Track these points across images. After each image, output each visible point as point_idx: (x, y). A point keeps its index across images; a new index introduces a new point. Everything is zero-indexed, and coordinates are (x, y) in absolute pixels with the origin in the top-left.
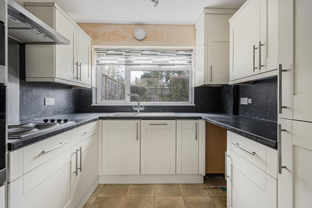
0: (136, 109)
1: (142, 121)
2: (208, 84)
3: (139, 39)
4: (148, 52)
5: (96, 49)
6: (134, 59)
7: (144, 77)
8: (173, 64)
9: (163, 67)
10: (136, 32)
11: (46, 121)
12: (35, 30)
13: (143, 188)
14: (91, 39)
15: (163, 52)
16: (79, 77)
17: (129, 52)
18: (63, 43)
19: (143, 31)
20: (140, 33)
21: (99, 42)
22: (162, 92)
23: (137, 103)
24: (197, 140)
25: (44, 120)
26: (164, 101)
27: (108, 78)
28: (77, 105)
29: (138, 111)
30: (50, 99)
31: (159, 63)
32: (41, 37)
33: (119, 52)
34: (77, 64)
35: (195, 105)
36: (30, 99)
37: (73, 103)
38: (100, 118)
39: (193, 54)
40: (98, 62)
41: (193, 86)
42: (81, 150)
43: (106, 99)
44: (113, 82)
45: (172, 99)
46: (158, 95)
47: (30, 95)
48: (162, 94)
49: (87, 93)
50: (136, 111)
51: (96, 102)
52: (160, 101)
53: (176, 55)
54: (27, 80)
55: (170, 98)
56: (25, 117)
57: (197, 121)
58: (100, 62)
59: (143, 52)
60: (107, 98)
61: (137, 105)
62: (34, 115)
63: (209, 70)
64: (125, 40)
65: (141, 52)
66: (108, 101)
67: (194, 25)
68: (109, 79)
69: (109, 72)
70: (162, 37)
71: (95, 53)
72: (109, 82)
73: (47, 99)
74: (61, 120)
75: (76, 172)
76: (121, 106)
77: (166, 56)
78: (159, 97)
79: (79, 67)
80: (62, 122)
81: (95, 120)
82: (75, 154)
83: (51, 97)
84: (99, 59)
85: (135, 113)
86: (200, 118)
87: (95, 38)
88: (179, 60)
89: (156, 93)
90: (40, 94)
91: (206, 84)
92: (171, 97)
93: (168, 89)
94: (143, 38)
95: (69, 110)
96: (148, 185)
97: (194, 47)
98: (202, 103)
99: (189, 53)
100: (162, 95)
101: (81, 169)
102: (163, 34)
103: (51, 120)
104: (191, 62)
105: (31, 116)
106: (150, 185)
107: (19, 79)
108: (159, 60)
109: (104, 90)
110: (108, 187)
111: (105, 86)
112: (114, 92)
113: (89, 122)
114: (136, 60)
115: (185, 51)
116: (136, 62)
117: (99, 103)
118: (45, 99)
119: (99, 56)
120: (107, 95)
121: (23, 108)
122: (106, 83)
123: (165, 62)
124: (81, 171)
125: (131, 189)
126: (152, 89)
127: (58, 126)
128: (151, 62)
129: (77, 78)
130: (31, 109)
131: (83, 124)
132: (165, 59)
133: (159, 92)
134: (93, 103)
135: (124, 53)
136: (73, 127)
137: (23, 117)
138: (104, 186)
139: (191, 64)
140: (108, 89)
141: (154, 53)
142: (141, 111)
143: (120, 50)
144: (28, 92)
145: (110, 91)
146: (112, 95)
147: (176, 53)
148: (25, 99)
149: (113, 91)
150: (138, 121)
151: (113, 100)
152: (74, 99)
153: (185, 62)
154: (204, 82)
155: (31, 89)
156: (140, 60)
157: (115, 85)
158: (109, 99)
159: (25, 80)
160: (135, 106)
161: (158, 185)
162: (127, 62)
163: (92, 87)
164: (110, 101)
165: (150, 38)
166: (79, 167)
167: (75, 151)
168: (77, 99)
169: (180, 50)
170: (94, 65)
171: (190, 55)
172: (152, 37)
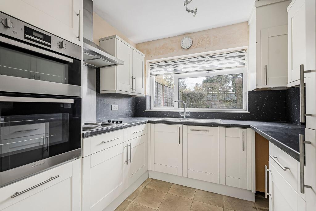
0: (182, 115)
1: (183, 126)
2: (262, 87)
3: (186, 48)
4: (196, 59)
5: (150, 63)
6: (182, 68)
7: (206, 82)
8: (222, 68)
9: (211, 72)
10: (182, 42)
11: (109, 121)
12: (102, 59)
13: (185, 190)
14: (144, 55)
15: (212, 57)
16: (134, 88)
17: (177, 61)
18: (119, 64)
19: (190, 39)
20: (186, 43)
21: (151, 57)
22: (226, 98)
23: (183, 109)
24: (244, 150)
25: (108, 121)
26: (227, 107)
27: (164, 86)
28: (135, 110)
29: (184, 117)
30: (116, 106)
31: (206, 69)
32: (106, 63)
33: (168, 63)
34: (132, 78)
35: (249, 112)
36: (102, 105)
37: (132, 108)
38: (149, 122)
39: (247, 54)
40: (151, 74)
41: (248, 90)
42: (131, 145)
43: (162, 105)
44: (170, 89)
45: (237, 105)
46: (220, 101)
47: (102, 103)
48: (225, 99)
49: (142, 101)
50: (183, 117)
51: (150, 108)
52: (223, 107)
53: (226, 58)
54: (101, 92)
55: (235, 104)
56: (100, 119)
57: (245, 130)
58: (153, 73)
59: (191, 60)
60: (164, 105)
61: (183, 111)
62: (104, 117)
63: (263, 71)
64: (173, 51)
65: (188, 60)
66: (164, 107)
67: (248, 21)
68: (166, 87)
69: (172, 80)
70: (209, 42)
71: (148, 66)
72: (165, 90)
73: (113, 106)
74: (118, 121)
75: (127, 162)
76: (169, 112)
77: (214, 61)
78: (222, 103)
79: (134, 80)
80: (119, 123)
81: (144, 123)
82: (126, 148)
83: (116, 104)
84: (152, 71)
85: (181, 119)
86: (249, 126)
87: (149, 54)
88: (229, 63)
89: (218, 99)
90: (109, 102)
91: (260, 87)
92: (236, 102)
93: (232, 93)
94: (189, 47)
95: (129, 114)
96: (189, 188)
97: (248, 46)
98: (259, 109)
99: (242, 53)
100: (225, 101)
101: (130, 160)
102: (210, 39)
103: (116, 122)
104: (244, 64)
105: (103, 118)
106: (191, 189)
107: (96, 92)
108: (207, 65)
109: (161, 97)
110: (155, 182)
111: (162, 94)
112: (171, 99)
113: (138, 124)
114: (184, 68)
115: (237, 52)
116: (183, 70)
117: (153, 109)
118: (112, 106)
119: (152, 68)
120: (163, 102)
121: (99, 112)
122: (163, 91)
123: (214, 67)
124: (131, 162)
125: (174, 188)
126: (214, 95)
127: (115, 125)
128: (198, 69)
129: (133, 89)
130: (103, 113)
131: (133, 125)
132: (214, 64)
133: (221, 98)
134: (147, 109)
135: (173, 63)
136: (124, 127)
137: (98, 119)
138: (152, 180)
139: (245, 66)
140: (164, 96)
141: (201, 59)
142: (187, 117)
143: (169, 61)
144: (101, 101)
145: (166, 98)
146: (169, 102)
147: (226, 56)
148: (99, 106)
149: (169, 98)
150: (180, 126)
151: (169, 106)
152: (133, 106)
153: (238, 65)
154: (257, 85)
155: (103, 99)
156: (187, 68)
157: (171, 92)
158: (165, 106)
159: (99, 93)
160: (182, 112)
161: (200, 191)
162: (176, 71)
163: (146, 96)
164: (166, 107)
165: (197, 45)
166: (129, 158)
167: (126, 146)
168: (135, 106)
169: (230, 52)
170: (148, 76)
171: (244, 56)
172: (198, 44)
